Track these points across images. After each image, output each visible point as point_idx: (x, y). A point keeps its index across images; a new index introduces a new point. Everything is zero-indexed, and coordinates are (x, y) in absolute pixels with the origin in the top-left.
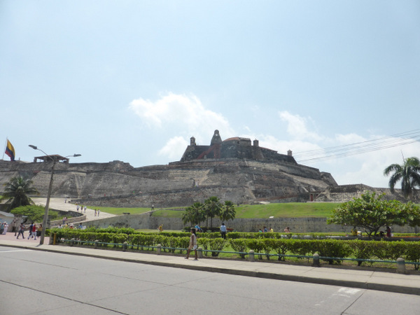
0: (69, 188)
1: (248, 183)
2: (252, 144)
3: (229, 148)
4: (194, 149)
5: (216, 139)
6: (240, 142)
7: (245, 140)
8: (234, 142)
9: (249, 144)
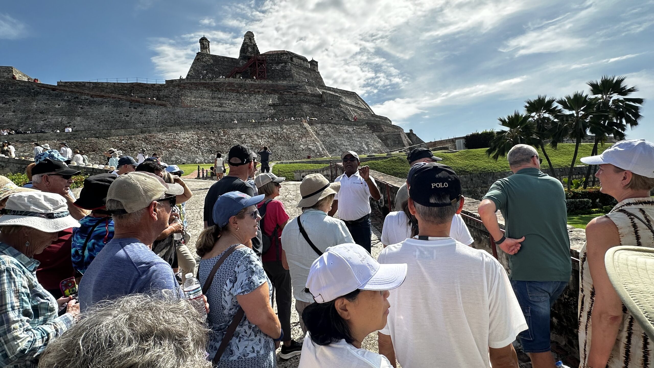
3: (279, 68)
4: (212, 61)
5: (250, 49)
6: (294, 59)
7: (300, 57)
8: (284, 57)
9: (305, 64)
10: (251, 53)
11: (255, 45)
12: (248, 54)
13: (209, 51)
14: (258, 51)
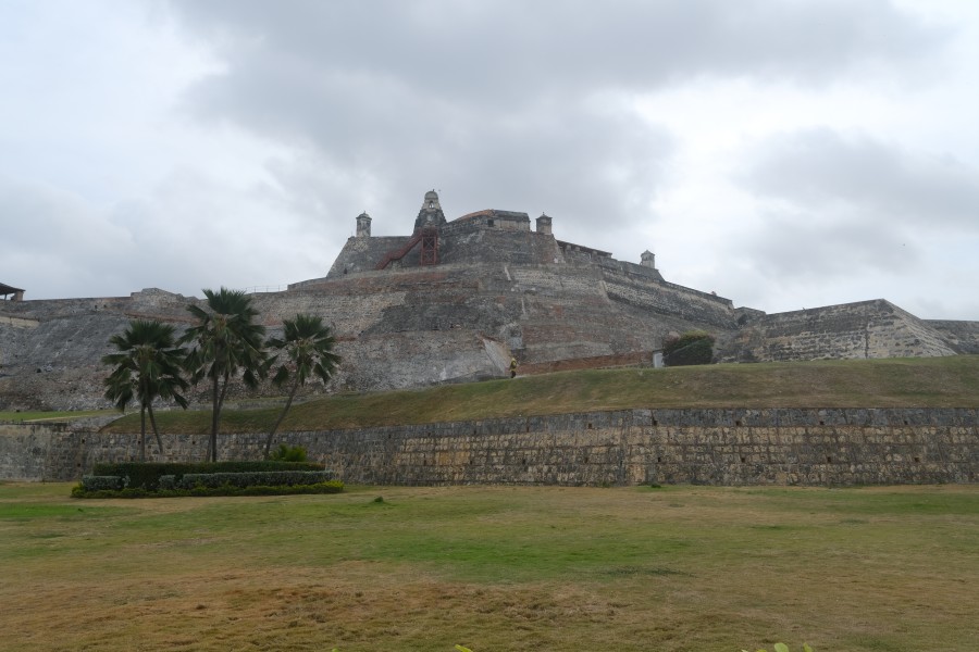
1: (503, 329)
2: (533, 228)
3: (466, 240)
4: (366, 247)
5: (429, 218)
6: (496, 222)
7: (511, 217)
8: (478, 222)
9: (522, 226)
10: (431, 224)
11: (439, 211)
12: (426, 226)
13: (369, 232)
14: (443, 219)
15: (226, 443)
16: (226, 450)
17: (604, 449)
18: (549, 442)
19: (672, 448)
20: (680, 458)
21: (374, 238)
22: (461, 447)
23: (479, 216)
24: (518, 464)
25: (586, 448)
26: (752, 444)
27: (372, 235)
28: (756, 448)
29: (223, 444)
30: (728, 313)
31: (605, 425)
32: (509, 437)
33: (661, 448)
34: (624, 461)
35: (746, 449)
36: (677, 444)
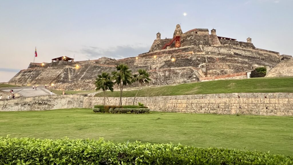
0: (62, 79)
1: (200, 65)
2: (210, 33)
3: (189, 39)
4: (159, 42)
6: (198, 32)
7: (203, 30)
8: (192, 33)
9: (206, 33)
10: (178, 34)
11: (181, 30)
13: (160, 38)
14: (182, 33)
15: (124, 100)
16: (124, 102)
17: (224, 104)
18: (208, 102)
19: (244, 104)
20: (246, 107)
21: (162, 40)
22: (184, 102)
23: (193, 31)
24: (199, 107)
25: (218, 104)
26: (270, 103)
27: (161, 39)
28: (271, 104)
29: (123, 100)
30: (277, 57)
31: (224, 97)
32: (197, 100)
33: (240, 104)
34: (229, 108)
35: (267, 105)
36: (246, 103)
